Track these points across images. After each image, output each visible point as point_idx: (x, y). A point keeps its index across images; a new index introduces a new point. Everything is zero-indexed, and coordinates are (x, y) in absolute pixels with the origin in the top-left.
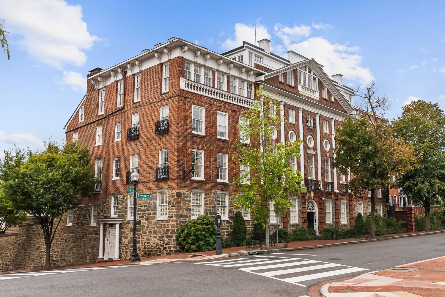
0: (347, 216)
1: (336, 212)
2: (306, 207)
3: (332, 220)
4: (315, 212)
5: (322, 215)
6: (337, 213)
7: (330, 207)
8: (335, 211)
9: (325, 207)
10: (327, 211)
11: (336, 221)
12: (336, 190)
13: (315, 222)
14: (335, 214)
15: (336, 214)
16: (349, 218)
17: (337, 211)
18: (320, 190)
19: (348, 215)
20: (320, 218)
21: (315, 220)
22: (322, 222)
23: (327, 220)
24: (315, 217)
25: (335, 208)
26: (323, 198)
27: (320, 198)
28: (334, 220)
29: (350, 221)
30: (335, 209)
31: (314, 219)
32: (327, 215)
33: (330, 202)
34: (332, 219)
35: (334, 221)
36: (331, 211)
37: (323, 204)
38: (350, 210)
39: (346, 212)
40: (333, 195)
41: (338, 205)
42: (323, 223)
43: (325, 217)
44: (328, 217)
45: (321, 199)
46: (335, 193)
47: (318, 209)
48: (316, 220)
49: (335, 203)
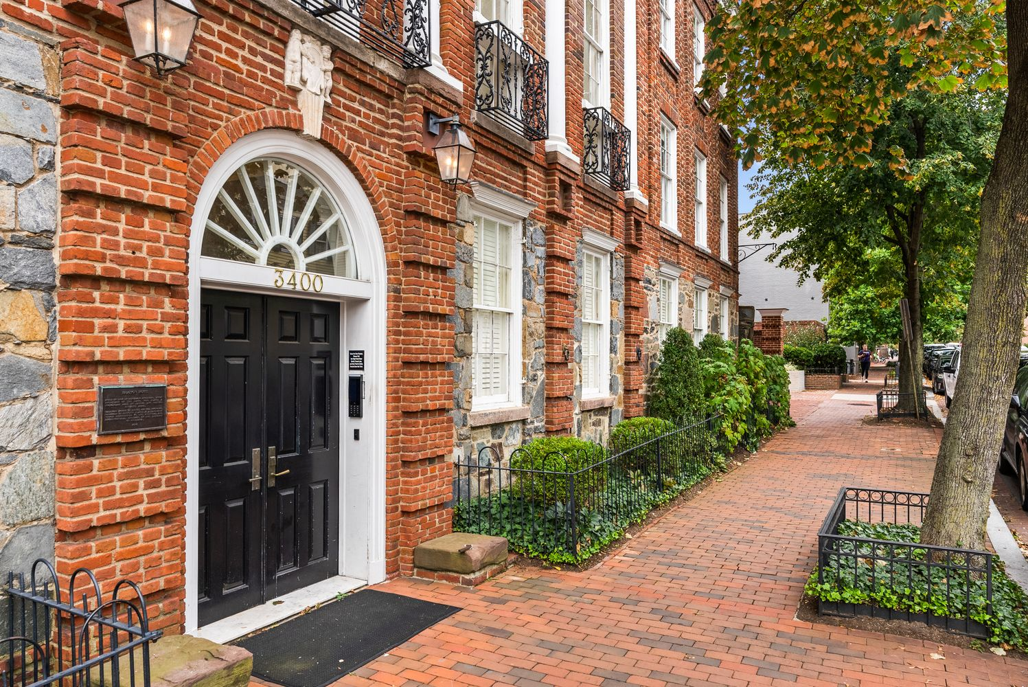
0: (613, 349)
1: (550, 314)
2: (179, 216)
3: (517, 379)
4: (357, 303)
5: (433, 338)
6: (557, 323)
7: (505, 275)
8: (549, 304)
9: (467, 259)
10: (483, 297)
11: (549, 383)
12: (557, 141)
13: (356, 412)
14: (541, 328)
15: (549, 328)
16: (620, 357)
17: (560, 304)
18: (414, 65)
19: (620, 337)
20: (407, 364)
21: (356, 386)
22: (424, 412)
23: (477, 382)
24: (358, 358)
25: (549, 279)
26: (448, 164)
27: (415, 157)
28: (534, 379)
29: (627, 383)
30: (550, 292)
31: (345, 374)
32: (481, 340)
33: (506, 229)
34: (524, 373)
35: (534, 387)
36: (516, 303)
37: (444, 223)
38: (627, 307)
39: (605, 319)
40: (535, 174)
41: (566, 261)
42: (442, 410)
43: (465, 355)
44: (487, 357)
45: (431, 164)
46: (551, 164)
47: (392, 265)
48: (367, 392)
49: (550, 243)
